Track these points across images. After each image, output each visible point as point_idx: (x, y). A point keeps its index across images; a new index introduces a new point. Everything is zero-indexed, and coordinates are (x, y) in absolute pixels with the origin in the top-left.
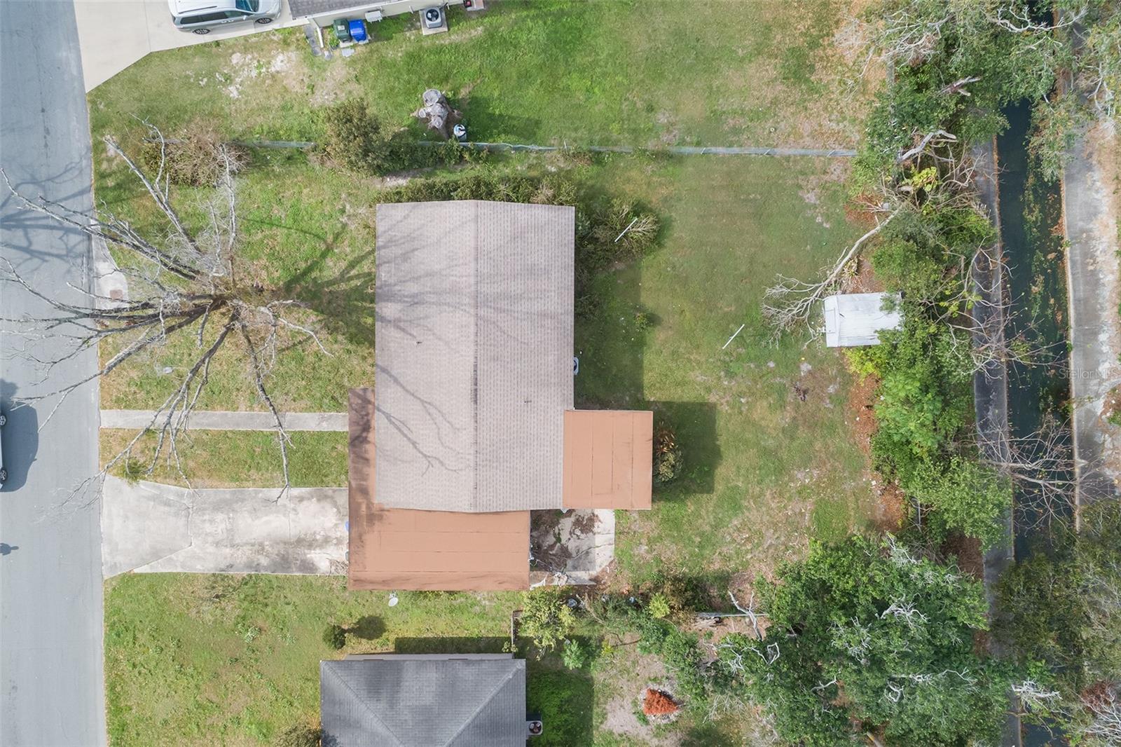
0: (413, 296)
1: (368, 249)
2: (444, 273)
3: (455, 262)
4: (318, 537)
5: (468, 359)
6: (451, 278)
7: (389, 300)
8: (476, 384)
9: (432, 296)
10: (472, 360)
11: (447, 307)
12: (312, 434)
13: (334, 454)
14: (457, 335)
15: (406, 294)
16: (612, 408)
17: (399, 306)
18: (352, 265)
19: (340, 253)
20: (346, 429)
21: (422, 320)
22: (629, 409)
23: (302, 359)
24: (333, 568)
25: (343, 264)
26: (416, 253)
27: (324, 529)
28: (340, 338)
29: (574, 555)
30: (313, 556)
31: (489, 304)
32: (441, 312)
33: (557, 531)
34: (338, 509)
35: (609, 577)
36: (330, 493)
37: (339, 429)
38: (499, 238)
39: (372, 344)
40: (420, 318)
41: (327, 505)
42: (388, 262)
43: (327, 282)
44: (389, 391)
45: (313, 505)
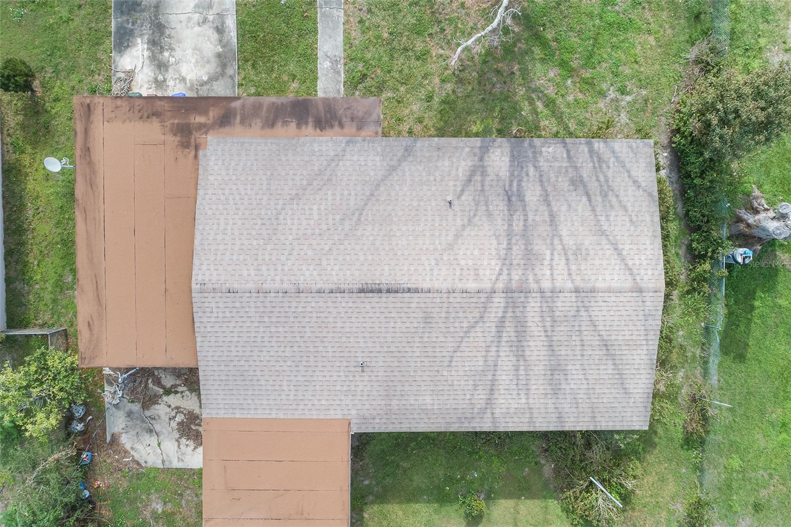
0: (521, 197)
1: (572, 126)
2: (556, 242)
3: (571, 257)
4: (166, 54)
5: (428, 278)
6: (548, 252)
7: (513, 158)
8: (388, 291)
9: (521, 223)
10: (426, 285)
11: (504, 246)
12: (313, 47)
13: (285, 78)
14: (463, 263)
15: (524, 184)
16: (353, 462)
17: (504, 173)
18: (550, 103)
19: (566, 88)
20: (320, 94)
21: (484, 208)
22: (352, 484)
23: (418, 33)
24: (122, 75)
25: (551, 91)
26: (584, 199)
27: (177, 63)
28: (449, 87)
29: (147, 413)
30: (140, 47)
31: (510, 310)
32: (497, 237)
33: (180, 389)
34: (206, 83)
35: (118, 461)
36: (230, 71)
37: (321, 84)
38: (608, 323)
39: (441, 133)
40: (487, 205)
41: (212, 67)
42: (569, 157)
43: (526, 69)
44: (378, 158)
45: (210, 46)
